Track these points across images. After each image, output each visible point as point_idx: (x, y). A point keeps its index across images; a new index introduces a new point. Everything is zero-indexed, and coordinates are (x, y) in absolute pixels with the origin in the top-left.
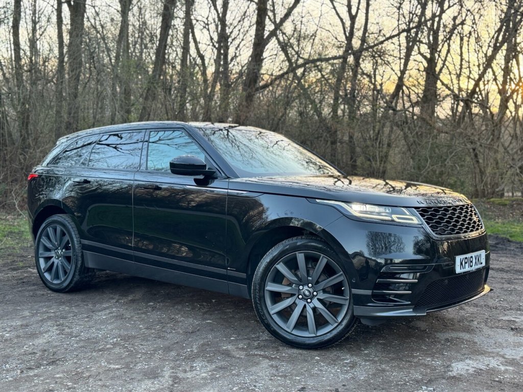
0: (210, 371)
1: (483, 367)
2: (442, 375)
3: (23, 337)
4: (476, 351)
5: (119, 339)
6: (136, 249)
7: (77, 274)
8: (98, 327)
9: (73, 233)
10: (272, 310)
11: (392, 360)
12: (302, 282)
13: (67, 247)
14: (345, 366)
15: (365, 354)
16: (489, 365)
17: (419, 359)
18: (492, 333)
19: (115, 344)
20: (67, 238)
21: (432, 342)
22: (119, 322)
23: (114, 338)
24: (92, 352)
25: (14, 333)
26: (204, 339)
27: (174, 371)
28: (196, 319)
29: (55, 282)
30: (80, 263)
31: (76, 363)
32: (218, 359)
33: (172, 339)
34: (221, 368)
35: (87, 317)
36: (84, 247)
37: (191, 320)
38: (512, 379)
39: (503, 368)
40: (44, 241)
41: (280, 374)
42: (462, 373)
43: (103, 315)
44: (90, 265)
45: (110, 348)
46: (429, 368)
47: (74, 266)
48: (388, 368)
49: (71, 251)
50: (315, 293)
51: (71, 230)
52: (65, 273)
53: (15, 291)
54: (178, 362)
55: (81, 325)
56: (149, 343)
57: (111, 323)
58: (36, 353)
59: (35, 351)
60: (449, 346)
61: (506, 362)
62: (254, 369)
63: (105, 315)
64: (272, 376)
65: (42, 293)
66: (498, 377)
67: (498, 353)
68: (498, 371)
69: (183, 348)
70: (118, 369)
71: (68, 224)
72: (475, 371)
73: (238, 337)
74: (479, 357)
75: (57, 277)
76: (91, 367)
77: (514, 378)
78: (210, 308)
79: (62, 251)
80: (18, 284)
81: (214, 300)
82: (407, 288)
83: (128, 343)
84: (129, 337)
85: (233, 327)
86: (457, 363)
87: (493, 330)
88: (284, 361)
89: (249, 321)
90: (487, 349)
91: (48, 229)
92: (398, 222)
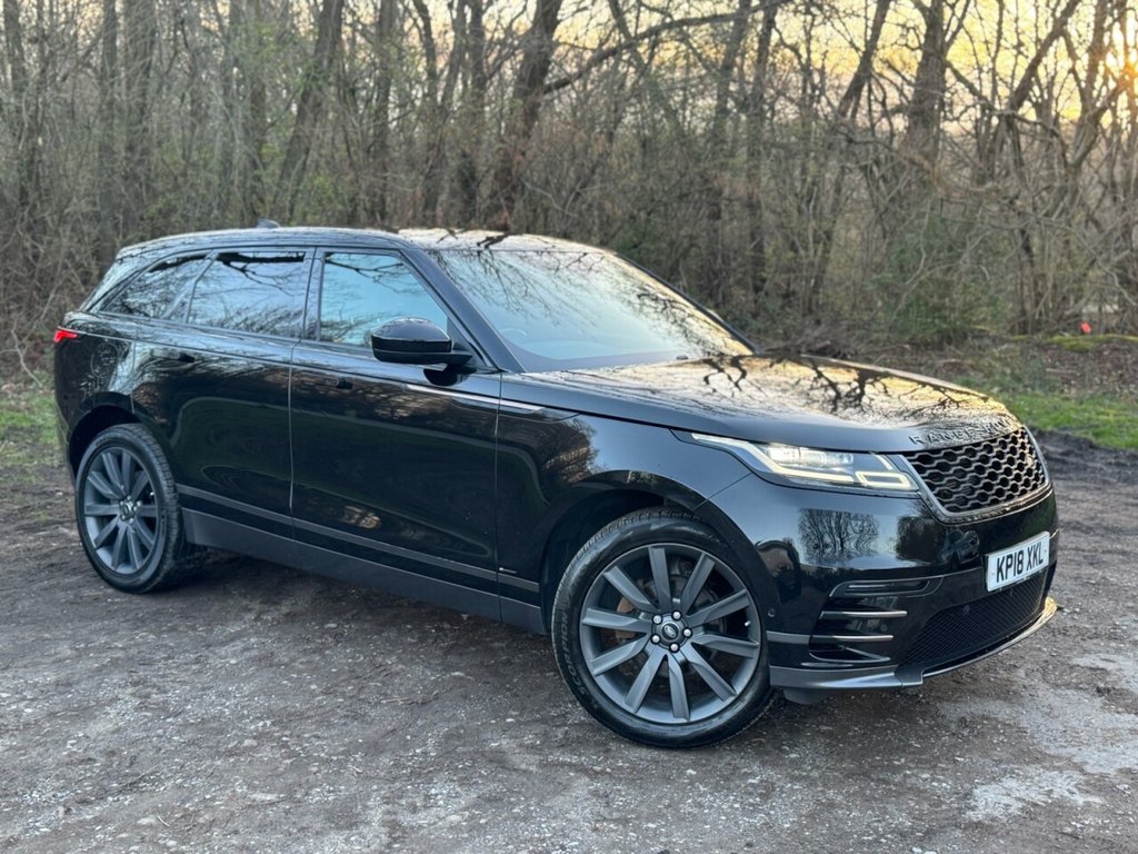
0: (466, 809)
1: (1040, 799)
2: (954, 818)
3: (64, 718)
4: (1028, 755)
5: (268, 723)
6: (296, 513)
7: (169, 556)
8: (222, 688)
9: (158, 468)
10: (595, 665)
11: (848, 777)
12: (659, 607)
13: (146, 499)
14: (751, 794)
15: (792, 761)
16: (1051, 791)
17: (905, 775)
18: (1056, 702)
19: (260, 736)
20: (145, 478)
21: (931, 728)
22: (267, 674)
23: (260, 719)
24: (213, 759)
25: (43, 706)
26: (448, 720)
27: (389, 807)
28: (428, 666)
29: (123, 570)
30: (175, 532)
31: (180, 787)
32: (481, 776)
33: (381, 721)
34: (488, 800)
35: (197, 661)
36: (184, 501)
37: (419, 669)
38: (1101, 828)
39: (1080, 799)
40: (95, 479)
41: (615, 815)
42: (996, 813)
43: (229, 656)
44: (198, 538)
45: (252, 748)
46: (926, 799)
47: (162, 540)
48: (840, 798)
49: (156, 506)
50: (687, 632)
51: (155, 461)
52: (144, 551)
53: (35, 587)
54: (398, 785)
55: (185, 683)
56: (334, 732)
57: (249, 678)
58: (95, 761)
59: (92, 754)
60: (967, 741)
61: (1087, 783)
62: (558, 801)
63: (234, 655)
64: (597, 821)
65: (93, 593)
66: (1070, 825)
67: (1069, 759)
68: (1071, 808)
69: (406, 746)
70: (272, 804)
71: (147, 449)
72: (1022, 809)
73: (521, 715)
74: (1032, 770)
75: (125, 558)
76: (213, 799)
77: (1105, 827)
78: (458, 638)
79: (135, 505)
80: (40, 569)
81: (465, 616)
82: (884, 628)
83: (288, 733)
84: (289, 715)
85: (509, 690)
86: (984, 788)
87: (1059, 691)
88: (620, 779)
89: (542, 672)
90: (1048, 747)
91: (104, 456)
92: (869, 488)
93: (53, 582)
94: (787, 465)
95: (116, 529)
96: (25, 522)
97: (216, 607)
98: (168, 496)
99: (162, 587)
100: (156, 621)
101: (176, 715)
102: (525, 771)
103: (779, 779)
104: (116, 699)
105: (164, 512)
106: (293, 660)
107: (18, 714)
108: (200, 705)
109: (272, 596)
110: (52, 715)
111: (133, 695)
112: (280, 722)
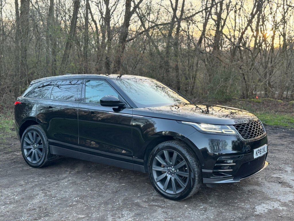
0: (132, 217)
1: (271, 208)
2: (252, 214)
3: (26, 199)
4: (266, 198)
5: (78, 198)
6: (80, 145)
7: (46, 157)
8: (64, 190)
9: (43, 136)
11: (224, 205)
13: (40, 143)
14: (201, 210)
15: (210, 202)
16: (274, 206)
17: (238, 204)
18: (270, 186)
19: (77, 202)
20: (40, 138)
21: (242, 193)
22: (75, 186)
23: (76, 197)
24: (66, 207)
25: (20, 196)
26: (123, 196)
27: (113, 217)
28: (116, 183)
29: (34, 162)
30: (48, 152)
31: (59, 215)
32: (134, 209)
33: (106, 197)
34: (137, 215)
35: (57, 184)
36: (50, 143)
37: (113, 184)
38: (287, 215)
39: (281, 208)
40: (26, 140)
41: (169, 217)
42: (262, 212)
43: (65, 183)
44: (54, 153)
45: (75, 205)
46: (244, 210)
47: (44, 154)
48: (223, 210)
49: (43, 145)
51: (42, 134)
52: (39, 157)
53: (11, 167)
54: (114, 212)
55: (55, 189)
56: (95, 200)
57: (71, 188)
58: (36, 209)
59: (35, 208)
60: (251, 196)
61: (282, 204)
62: (155, 214)
63: (66, 182)
64: (165, 219)
65: (27, 168)
66: (280, 214)
67: (276, 199)
68: (279, 210)
69: (114, 202)
70: (84, 218)
71: (40, 131)
72: (268, 211)
73: (141, 194)
74: (268, 202)
75: (35, 159)
76: (68, 217)
77: (288, 214)
78: (121, 176)
79: (37, 145)
80: (12, 163)
81: (122, 170)
82: (230, 168)
83: (83, 200)
84: (83, 196)
85: (137, 188)
86: (258, 206)
87: (270, 183)
88: (169, 208)
89: (144, 183)
90: (270, 196)
91: (28, 133)
92: (225, 133)
93: (16, 166)
94: (205, 128)
95: (32, 152)
96: (5, 151)
97: (59, 170)
98: (46, 142)
99: (44, 166)
100: (44, 174)
101: (54, 197)
102: (145, 207)
103: (208, 207)
104: (38, 194)
105: (45, 147)
106: (81, 183)
107: (14, 199)
108: (60, 195)
109: (73, 167)
110: (23, 199)
111: (42, 193)
112: (81, 198)
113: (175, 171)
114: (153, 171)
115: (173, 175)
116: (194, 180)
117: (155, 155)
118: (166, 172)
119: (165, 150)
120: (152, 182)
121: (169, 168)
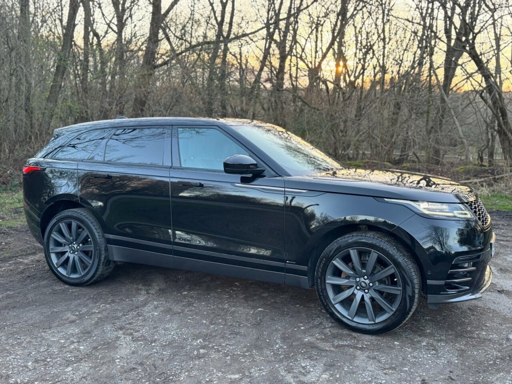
5: (201, 341)
9: (93, 228)
20: (85, 233)
27: (292, 374)
28: (245, 307)
29: (73, 276)
31: (190, 376)
32: (315, 355)
33: (248, 334)
34: (330, 366)
35: (139, 315)
37: (242, 309)
40: (55, 236)
44: (116, 258)
47: (97, 261)
49: (92, 245)
52: (85, 267)
54: (285, 363)
63: (153, 310)
64: (382, 370)
70: (240, 379)
73: (304, 325)
76: (211, 381)
79: (79, 245)
82: (468, 275)
91: (61, 224)
92: (459, 218)
95: (68, 258)
97: (124, 289)
98: (99, 240)
99: (96, 282)
100: (102, 298)
101: (154, 342)
102: (330, 351)
103: (432, 342)
104: (118, 337)
105: (97, 248)
106: (183, 310)
108: (161, 336)
110: (95, 349)
111: (124, 334)
112: (205, 339)
113: (371, 284)
114: (326, 284)
115: (366, 291)
116: (412, 299)
117: (332, 258)
118: (353, 286)
119: (352, 249)
120: (325, 304)
121: (358, 279)
